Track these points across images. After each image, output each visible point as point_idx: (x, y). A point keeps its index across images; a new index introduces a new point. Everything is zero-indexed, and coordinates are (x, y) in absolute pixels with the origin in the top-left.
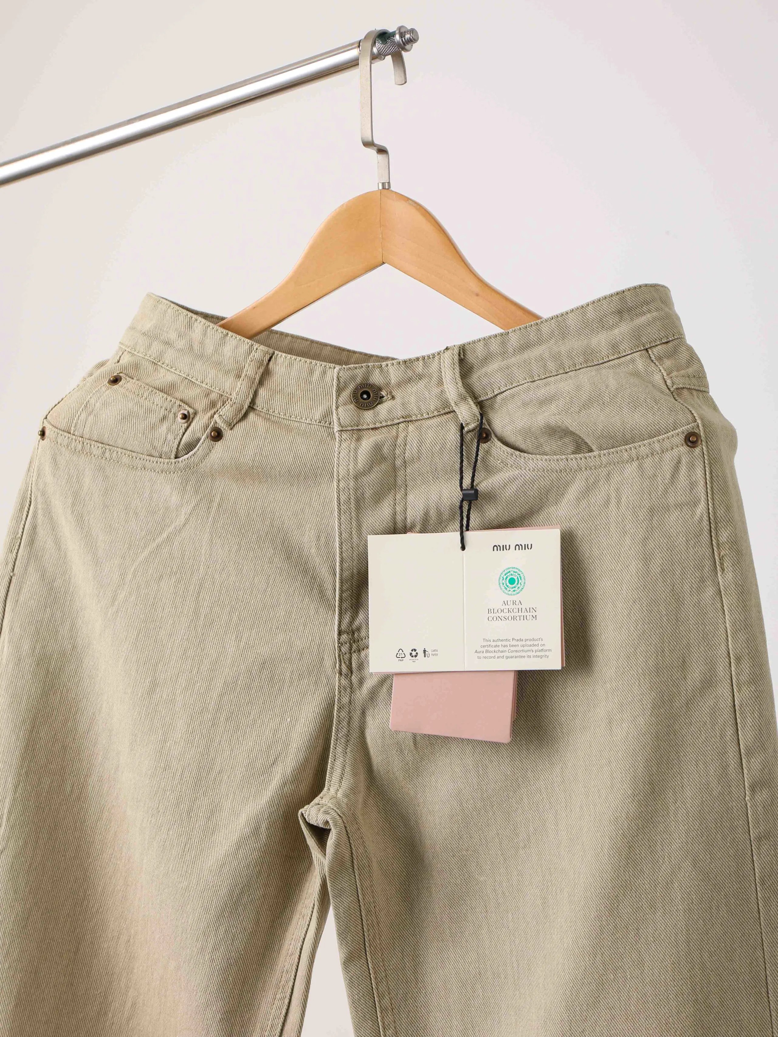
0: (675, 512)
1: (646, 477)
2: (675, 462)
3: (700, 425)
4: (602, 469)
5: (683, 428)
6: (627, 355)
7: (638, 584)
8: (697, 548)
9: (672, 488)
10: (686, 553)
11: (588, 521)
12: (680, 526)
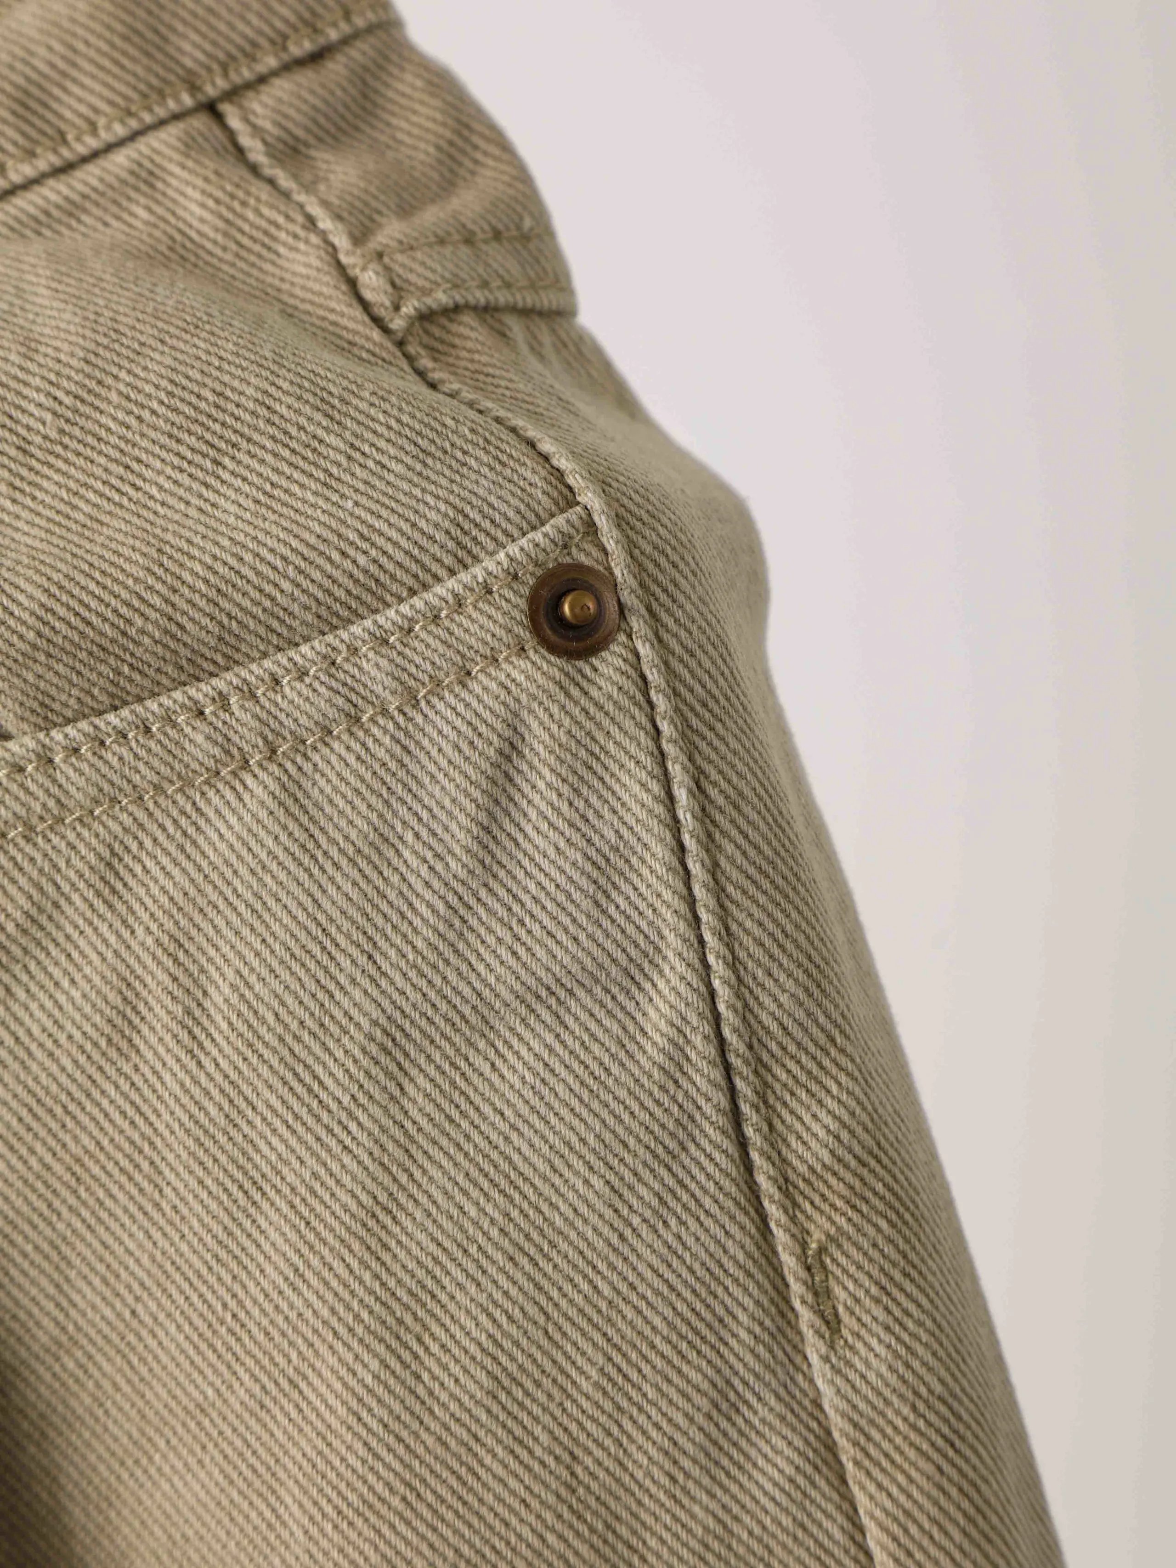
0: (527, 1035)
1: (334, 852)
2: (491, 752)
3: (602, 522)
4: (71, 836)
5: (513, 549)
6: (110, 148)
7: (372, 1479)
8: (673, 1222)
9: (490, 901)
10: (620, 1264)
11: (29, 1137)
12: (564, 1112)
